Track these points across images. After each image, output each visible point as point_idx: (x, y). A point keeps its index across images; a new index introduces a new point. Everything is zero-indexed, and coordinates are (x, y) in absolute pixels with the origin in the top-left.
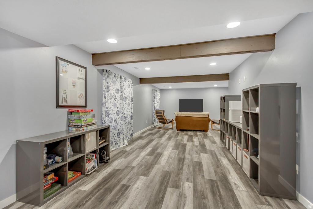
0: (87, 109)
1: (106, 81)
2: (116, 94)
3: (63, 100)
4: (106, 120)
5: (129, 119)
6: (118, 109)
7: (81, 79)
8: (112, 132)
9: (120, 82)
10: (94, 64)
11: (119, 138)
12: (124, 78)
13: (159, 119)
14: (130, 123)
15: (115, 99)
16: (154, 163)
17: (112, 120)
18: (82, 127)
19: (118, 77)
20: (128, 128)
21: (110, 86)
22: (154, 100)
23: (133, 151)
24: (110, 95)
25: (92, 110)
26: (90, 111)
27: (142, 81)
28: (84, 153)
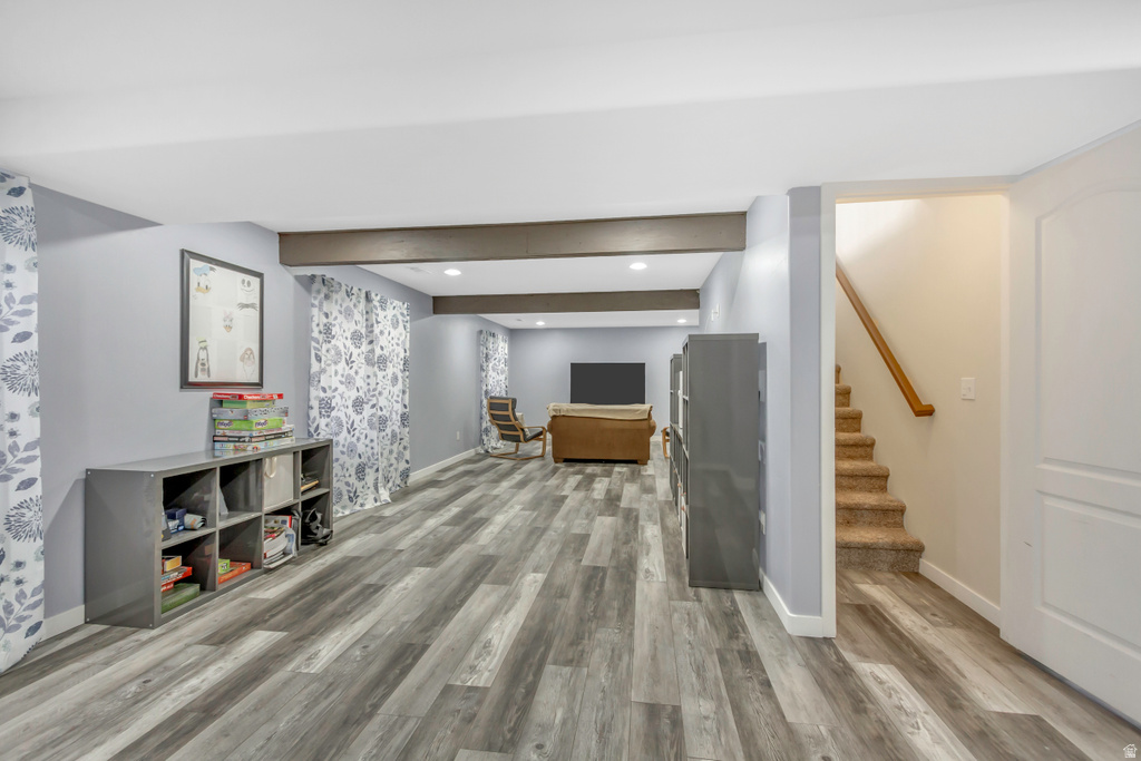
0: (266, 390)
1: (320, 309)
2: (352, 348)
3: (200, 367)
4: (322, 426)
5: (394, 425)
6: (357, 394)
7: (247, 306)
8: (341, 462)
9: (367, 312)
10: (286, 260)
11: (363, 482)
12: (378, 298)
13: (500, 427)
14: (399, 437)
15: (349, 362)
16: (460, 540)
17: (340, 425)
18: (253, 440)
19: (358, 296)
20: (391, 452)
21: (334, 325)
22: (485, 364)
23: (404, 515)
24: (333, 352)
25: (280, 396)
26: (275, 397)
27: (442, 305)
28: (261, 511)
